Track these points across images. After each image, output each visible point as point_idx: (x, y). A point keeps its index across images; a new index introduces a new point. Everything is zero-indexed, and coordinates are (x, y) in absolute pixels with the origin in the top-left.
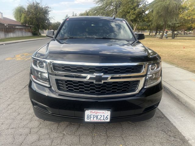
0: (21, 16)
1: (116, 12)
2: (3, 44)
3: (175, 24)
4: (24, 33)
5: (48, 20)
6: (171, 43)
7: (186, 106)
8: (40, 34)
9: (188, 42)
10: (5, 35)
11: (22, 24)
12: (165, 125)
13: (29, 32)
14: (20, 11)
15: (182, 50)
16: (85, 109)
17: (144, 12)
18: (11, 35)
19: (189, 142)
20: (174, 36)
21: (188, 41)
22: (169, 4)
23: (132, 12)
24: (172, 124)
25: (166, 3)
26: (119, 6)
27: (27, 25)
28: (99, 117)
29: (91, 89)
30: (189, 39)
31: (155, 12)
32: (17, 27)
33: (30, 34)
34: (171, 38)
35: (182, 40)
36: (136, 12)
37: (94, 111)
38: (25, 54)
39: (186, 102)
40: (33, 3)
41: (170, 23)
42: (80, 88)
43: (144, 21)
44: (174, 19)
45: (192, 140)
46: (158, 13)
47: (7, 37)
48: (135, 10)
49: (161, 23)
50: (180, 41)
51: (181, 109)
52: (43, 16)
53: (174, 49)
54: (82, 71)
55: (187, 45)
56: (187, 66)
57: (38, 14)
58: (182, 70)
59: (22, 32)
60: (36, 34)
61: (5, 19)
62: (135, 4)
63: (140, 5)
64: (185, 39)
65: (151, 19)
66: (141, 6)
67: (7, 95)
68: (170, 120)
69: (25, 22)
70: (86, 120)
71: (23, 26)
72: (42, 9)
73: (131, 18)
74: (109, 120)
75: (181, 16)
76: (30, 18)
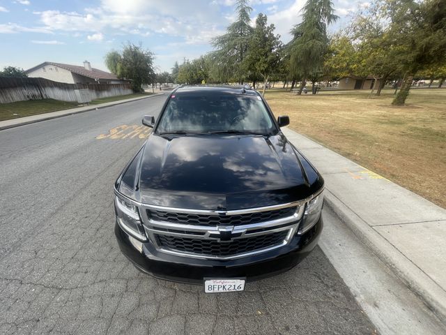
0: (115, 67)
1: (242, 59)
2: (95, 109)
3: (317, 73)
4: (122, 90)
5: (151, 71)
6: (313, 102)
7: (344, 222)
8: (143, 90)
9: (334, 100)
10: (98, 95)
11: (118, 78)
12: (318, 262)
13: (129, 88)
14: (113, 60)
15: (328, 116)
16: (204, 278)
17: (278, 58)
18: (105, 94)
19: (357, 299)
20: (315, 90)
21: (333, 98)
22: (312, 47)
23: (262, 59)
24: (328, 260)
25: (307, 44)
26: (246, 50)
27: (125, 79)
28: (227, 287)
29: (213, 248)
30: (334, 95)
31: (292, 59)
32: (112, 83)
33: (129, 92)
34: (311, 93)
35: (326, 97)
36: (269, 59)
37: (218, 281)
38: (123, 127)
39: (343, 216)
40: (131, 48)
41: (311, 73)
42: (194, 246)
43: (278, 72)
44: (317, 68)
45: (361, 296)
46: (296, 59)
47: (100, 97)
48: (267, 57)
49: (301, 73)
50: (323, 99)
51: (337, 227)
52: (145, 66)
53: (318, 114)
54: (197, 222)
55: (334, 105)
56: (338, 145)
57: (138, 63)
58: (332, 152)
59: (119, 89)
60: (137, 91)
61: (94, 70)
62: (267, 49)
63: (273, 49)
64: (329, 95)
65: (287, 69)
66: (275, 50)
67: (96, 209)
68: (325, 251)
69: (123, 75)
70: (207, 291)
71: (120, 80)
72: (142, 56)
73: (262, 68)
74: (242, 289)
75: (326, 64)
76: (128, 69)
